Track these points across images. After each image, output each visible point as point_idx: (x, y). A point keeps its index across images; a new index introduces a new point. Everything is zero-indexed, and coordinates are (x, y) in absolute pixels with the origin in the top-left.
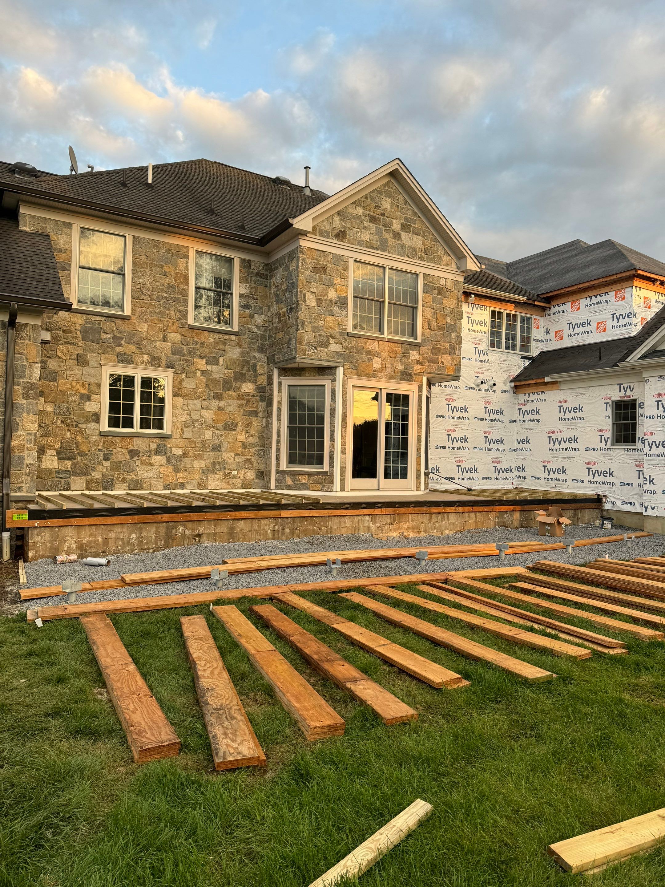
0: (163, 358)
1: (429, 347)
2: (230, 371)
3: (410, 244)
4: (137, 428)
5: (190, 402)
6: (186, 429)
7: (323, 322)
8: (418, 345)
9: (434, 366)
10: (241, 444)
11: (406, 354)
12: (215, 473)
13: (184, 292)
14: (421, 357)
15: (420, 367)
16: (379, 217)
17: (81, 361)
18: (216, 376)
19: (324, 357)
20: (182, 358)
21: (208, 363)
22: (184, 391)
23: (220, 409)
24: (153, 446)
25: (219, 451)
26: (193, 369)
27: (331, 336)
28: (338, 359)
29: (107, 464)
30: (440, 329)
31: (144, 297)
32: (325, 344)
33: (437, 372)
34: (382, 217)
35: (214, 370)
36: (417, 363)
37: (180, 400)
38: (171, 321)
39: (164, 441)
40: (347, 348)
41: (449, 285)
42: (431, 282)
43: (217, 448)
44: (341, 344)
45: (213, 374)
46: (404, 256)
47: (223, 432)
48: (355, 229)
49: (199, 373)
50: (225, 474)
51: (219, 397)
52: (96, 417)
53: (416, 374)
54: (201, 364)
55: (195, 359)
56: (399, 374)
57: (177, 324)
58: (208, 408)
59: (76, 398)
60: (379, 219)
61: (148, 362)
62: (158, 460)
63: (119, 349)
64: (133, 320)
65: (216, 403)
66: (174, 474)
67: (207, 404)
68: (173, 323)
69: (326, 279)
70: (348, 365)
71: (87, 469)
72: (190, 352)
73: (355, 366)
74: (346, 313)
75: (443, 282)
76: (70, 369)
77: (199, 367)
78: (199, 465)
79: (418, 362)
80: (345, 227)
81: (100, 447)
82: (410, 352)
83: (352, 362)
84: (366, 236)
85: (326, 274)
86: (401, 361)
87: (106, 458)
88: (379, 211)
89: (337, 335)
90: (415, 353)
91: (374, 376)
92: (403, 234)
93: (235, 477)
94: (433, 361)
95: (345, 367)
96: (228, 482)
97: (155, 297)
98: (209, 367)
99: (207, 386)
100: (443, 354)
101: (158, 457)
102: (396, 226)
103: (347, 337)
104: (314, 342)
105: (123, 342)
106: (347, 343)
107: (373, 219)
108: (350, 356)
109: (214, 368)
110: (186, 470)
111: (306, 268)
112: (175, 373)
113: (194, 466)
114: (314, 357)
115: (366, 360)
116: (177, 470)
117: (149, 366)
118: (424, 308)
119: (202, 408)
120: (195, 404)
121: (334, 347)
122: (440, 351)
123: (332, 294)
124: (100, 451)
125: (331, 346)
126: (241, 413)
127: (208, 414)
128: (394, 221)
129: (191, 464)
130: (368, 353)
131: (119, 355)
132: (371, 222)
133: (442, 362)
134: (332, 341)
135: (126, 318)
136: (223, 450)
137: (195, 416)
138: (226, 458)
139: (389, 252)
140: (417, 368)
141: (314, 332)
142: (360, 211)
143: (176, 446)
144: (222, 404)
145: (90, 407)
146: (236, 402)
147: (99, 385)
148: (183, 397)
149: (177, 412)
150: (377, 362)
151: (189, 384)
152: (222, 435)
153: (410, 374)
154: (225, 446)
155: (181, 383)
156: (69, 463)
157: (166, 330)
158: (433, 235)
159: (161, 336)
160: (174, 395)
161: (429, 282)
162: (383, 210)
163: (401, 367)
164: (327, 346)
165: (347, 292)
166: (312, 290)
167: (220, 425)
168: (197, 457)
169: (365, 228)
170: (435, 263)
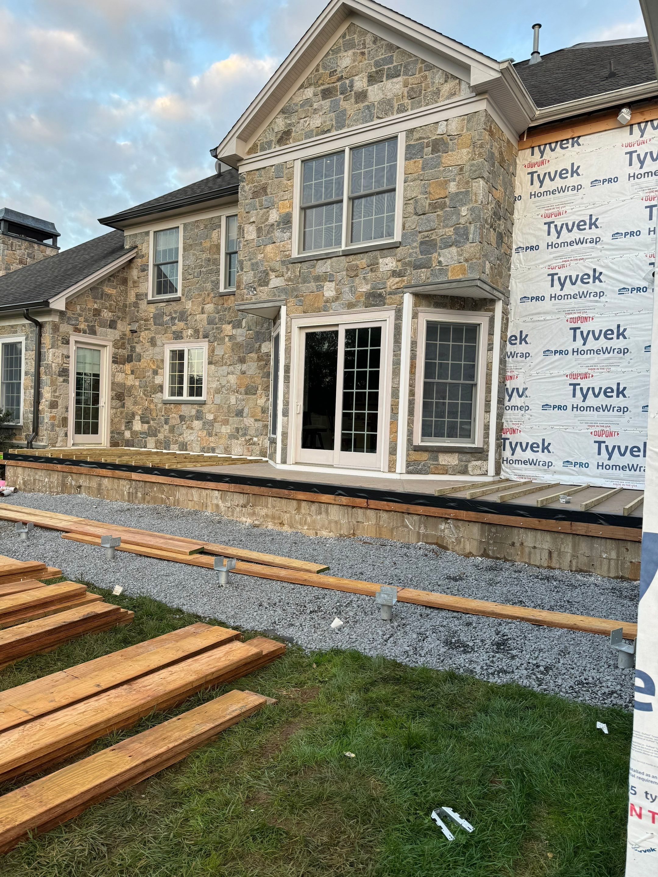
0: (201, 330)
1: (415, 244)
2: (251, 332)
3: (382, 97)
4: (185, 397)
5: (220, 368)
6: (216, 395)
7: (263, 255)
8: (394, 247)
9: (423, 274)
10: (260, 409)
11: (373, 266)
12: (238, 439)
13: (216, 262)
14: (399, 264)
15: (398, 279)
16: (335, 85)
17: (153, 342)
18: (240, 339)
19: (264, 297)
20: (215, 326)
21: (234, 328)
22: (215, 358)
23: (244, 373)
24: (194, 412)
25: (242, 416)
26: (222, 335)
27: (271, 270)
28: (279, 296)
29: (166, 427)
30: (435, 208)
31: (190, 277)
32: (264, 281)
33: (429, 281)
34: (339, 84)
35: (238, 334)
36: (393, 276)
37: (213, 367)
38: (206, 293)
39: (201, 407)
40: (289, 279)
41: (453, 128)
42: (420, 138)
43: (240, 413)
44: (283, 276)
45: (237, 337)
46: (372, 121)
47: (245, 397)
48: (302, 121)
49: (227, 339)
50: (246, 440)
51: (242, 361)
52: (161, 388)
53: (390, 294)
54: (228, 329)
55: (223, 326)
56: (363, 299)
57: (212, 295)
58: (233, 373)
59: (150, 373)
60: (335, 88)
61: (192, 336)
62: (197, 424)
63: (174, 328)
64: (183, 300)
65: (238, 367)
66: (207, 438)
67: (233, 369)
68: (208, 295)
69: (266, 200)
70: (292, 301)
71: (156, 431)
72: (220, 319)
73: (300, 301)
74: (288, 234)
75: (442, 128)
76: (147, 350)
77: (226, 333)
78: (226, 430)
79: (394, 274)
80: (290, 125)
81: (163, 413)
82: (381, 260)
83: (297, 297)
84: (316, 122)
85: (267, 195)
86: (364, 278)
87: (166, 423)
88: (334, 78)
89: (277, 266)
90: (388, 260)
91: (326, 309)
92: (370, 88)
93: (254, 444)
94: (421, 264)
95: (288, 305)
96: (248, 449)
97: (196, 274)
98: (234, 332)
99: (233, 350)
100: (441, 248)
101: (197, 422)
102: (360, 83)
103: (290, 266)
104: (254, 282)
105: (176, 321)
106: (289, 273)
107: (326, 94)
108: (294, 289)
109: (239, 331)
110: (216, 435)
111: (246, 197)
112: (209, 341)
113: (222, 431)
114: (253, 300)
115: (315, 290)
116: (210, 435)
117: (192, 339)
118: (406, 184)
119: (228, 373)
120: (225, 369)
121: (275, 282)
122: (436, 245)
123: (274, 216)
124: (163, 416)
125: (271, 282)
126: (261, 375)
127: (232, 379)
128: (356, 78)
129: (220, 429)
130: (317, 279)
131: (174, 333)
132: (324, 98)
133: (440, 262)
134: (272, 275)
135: (178, 300)
136: (244, 415)
137: (224, 382)
138: (246, 423)
139: (349, 126)
140: (393, 283)
141: (253, 270)
142: (309, 93)
143: (209, 412)
144: (244, 367)
145: (158, 380)
146: (256, 364)
147: (163, 361)
148: (215, 364)
149: (210, 379)
150: (329, 289)
151: (219, 351)
152: (243, 400)
153: (380, 295)
154: (246, 410)
155: (213, 351)
156: (146, 426)
157: (204, 303)
158: (423, 61)
159: (200, 309)
160: (209, 364)
161: (417, 140)
162: (342, 71)
163: (365, 288)
164: (266, 284)
165: (291, 206)
166: (252, 220)
167: (242, 390)
168: (226, 422)
169: (316, 111)
170: (427, 105)
